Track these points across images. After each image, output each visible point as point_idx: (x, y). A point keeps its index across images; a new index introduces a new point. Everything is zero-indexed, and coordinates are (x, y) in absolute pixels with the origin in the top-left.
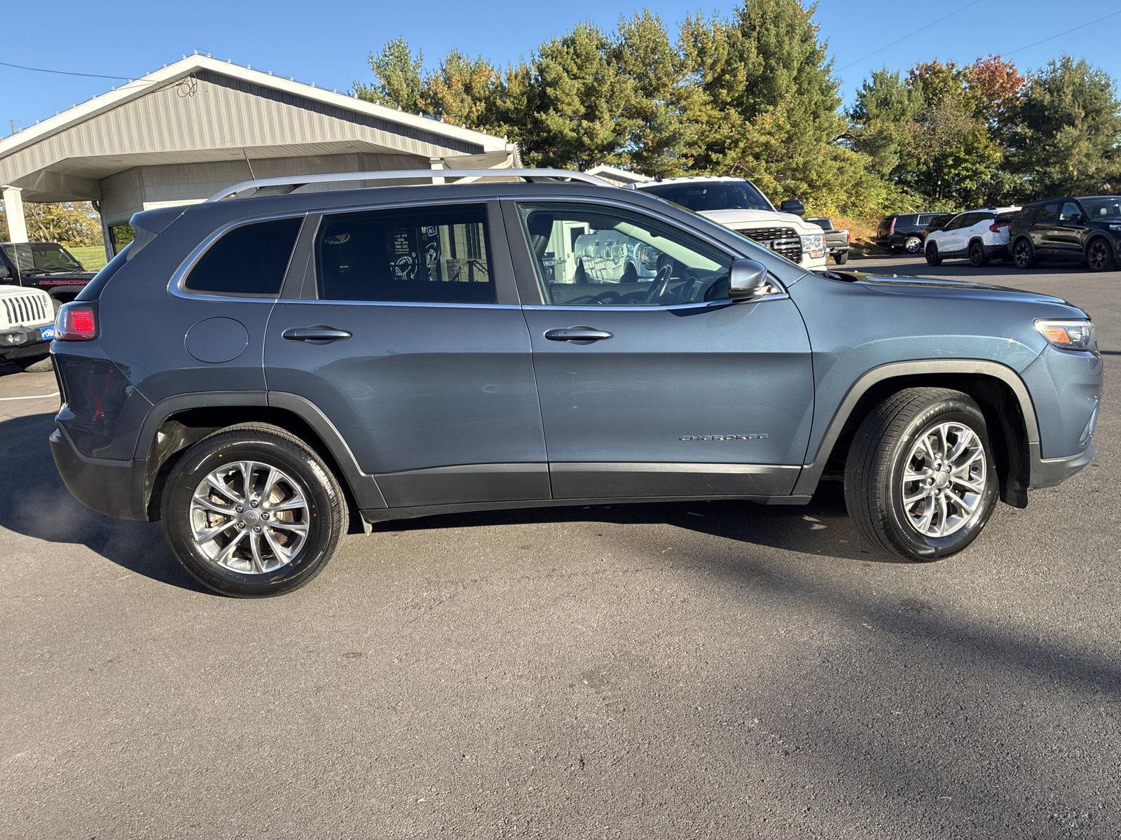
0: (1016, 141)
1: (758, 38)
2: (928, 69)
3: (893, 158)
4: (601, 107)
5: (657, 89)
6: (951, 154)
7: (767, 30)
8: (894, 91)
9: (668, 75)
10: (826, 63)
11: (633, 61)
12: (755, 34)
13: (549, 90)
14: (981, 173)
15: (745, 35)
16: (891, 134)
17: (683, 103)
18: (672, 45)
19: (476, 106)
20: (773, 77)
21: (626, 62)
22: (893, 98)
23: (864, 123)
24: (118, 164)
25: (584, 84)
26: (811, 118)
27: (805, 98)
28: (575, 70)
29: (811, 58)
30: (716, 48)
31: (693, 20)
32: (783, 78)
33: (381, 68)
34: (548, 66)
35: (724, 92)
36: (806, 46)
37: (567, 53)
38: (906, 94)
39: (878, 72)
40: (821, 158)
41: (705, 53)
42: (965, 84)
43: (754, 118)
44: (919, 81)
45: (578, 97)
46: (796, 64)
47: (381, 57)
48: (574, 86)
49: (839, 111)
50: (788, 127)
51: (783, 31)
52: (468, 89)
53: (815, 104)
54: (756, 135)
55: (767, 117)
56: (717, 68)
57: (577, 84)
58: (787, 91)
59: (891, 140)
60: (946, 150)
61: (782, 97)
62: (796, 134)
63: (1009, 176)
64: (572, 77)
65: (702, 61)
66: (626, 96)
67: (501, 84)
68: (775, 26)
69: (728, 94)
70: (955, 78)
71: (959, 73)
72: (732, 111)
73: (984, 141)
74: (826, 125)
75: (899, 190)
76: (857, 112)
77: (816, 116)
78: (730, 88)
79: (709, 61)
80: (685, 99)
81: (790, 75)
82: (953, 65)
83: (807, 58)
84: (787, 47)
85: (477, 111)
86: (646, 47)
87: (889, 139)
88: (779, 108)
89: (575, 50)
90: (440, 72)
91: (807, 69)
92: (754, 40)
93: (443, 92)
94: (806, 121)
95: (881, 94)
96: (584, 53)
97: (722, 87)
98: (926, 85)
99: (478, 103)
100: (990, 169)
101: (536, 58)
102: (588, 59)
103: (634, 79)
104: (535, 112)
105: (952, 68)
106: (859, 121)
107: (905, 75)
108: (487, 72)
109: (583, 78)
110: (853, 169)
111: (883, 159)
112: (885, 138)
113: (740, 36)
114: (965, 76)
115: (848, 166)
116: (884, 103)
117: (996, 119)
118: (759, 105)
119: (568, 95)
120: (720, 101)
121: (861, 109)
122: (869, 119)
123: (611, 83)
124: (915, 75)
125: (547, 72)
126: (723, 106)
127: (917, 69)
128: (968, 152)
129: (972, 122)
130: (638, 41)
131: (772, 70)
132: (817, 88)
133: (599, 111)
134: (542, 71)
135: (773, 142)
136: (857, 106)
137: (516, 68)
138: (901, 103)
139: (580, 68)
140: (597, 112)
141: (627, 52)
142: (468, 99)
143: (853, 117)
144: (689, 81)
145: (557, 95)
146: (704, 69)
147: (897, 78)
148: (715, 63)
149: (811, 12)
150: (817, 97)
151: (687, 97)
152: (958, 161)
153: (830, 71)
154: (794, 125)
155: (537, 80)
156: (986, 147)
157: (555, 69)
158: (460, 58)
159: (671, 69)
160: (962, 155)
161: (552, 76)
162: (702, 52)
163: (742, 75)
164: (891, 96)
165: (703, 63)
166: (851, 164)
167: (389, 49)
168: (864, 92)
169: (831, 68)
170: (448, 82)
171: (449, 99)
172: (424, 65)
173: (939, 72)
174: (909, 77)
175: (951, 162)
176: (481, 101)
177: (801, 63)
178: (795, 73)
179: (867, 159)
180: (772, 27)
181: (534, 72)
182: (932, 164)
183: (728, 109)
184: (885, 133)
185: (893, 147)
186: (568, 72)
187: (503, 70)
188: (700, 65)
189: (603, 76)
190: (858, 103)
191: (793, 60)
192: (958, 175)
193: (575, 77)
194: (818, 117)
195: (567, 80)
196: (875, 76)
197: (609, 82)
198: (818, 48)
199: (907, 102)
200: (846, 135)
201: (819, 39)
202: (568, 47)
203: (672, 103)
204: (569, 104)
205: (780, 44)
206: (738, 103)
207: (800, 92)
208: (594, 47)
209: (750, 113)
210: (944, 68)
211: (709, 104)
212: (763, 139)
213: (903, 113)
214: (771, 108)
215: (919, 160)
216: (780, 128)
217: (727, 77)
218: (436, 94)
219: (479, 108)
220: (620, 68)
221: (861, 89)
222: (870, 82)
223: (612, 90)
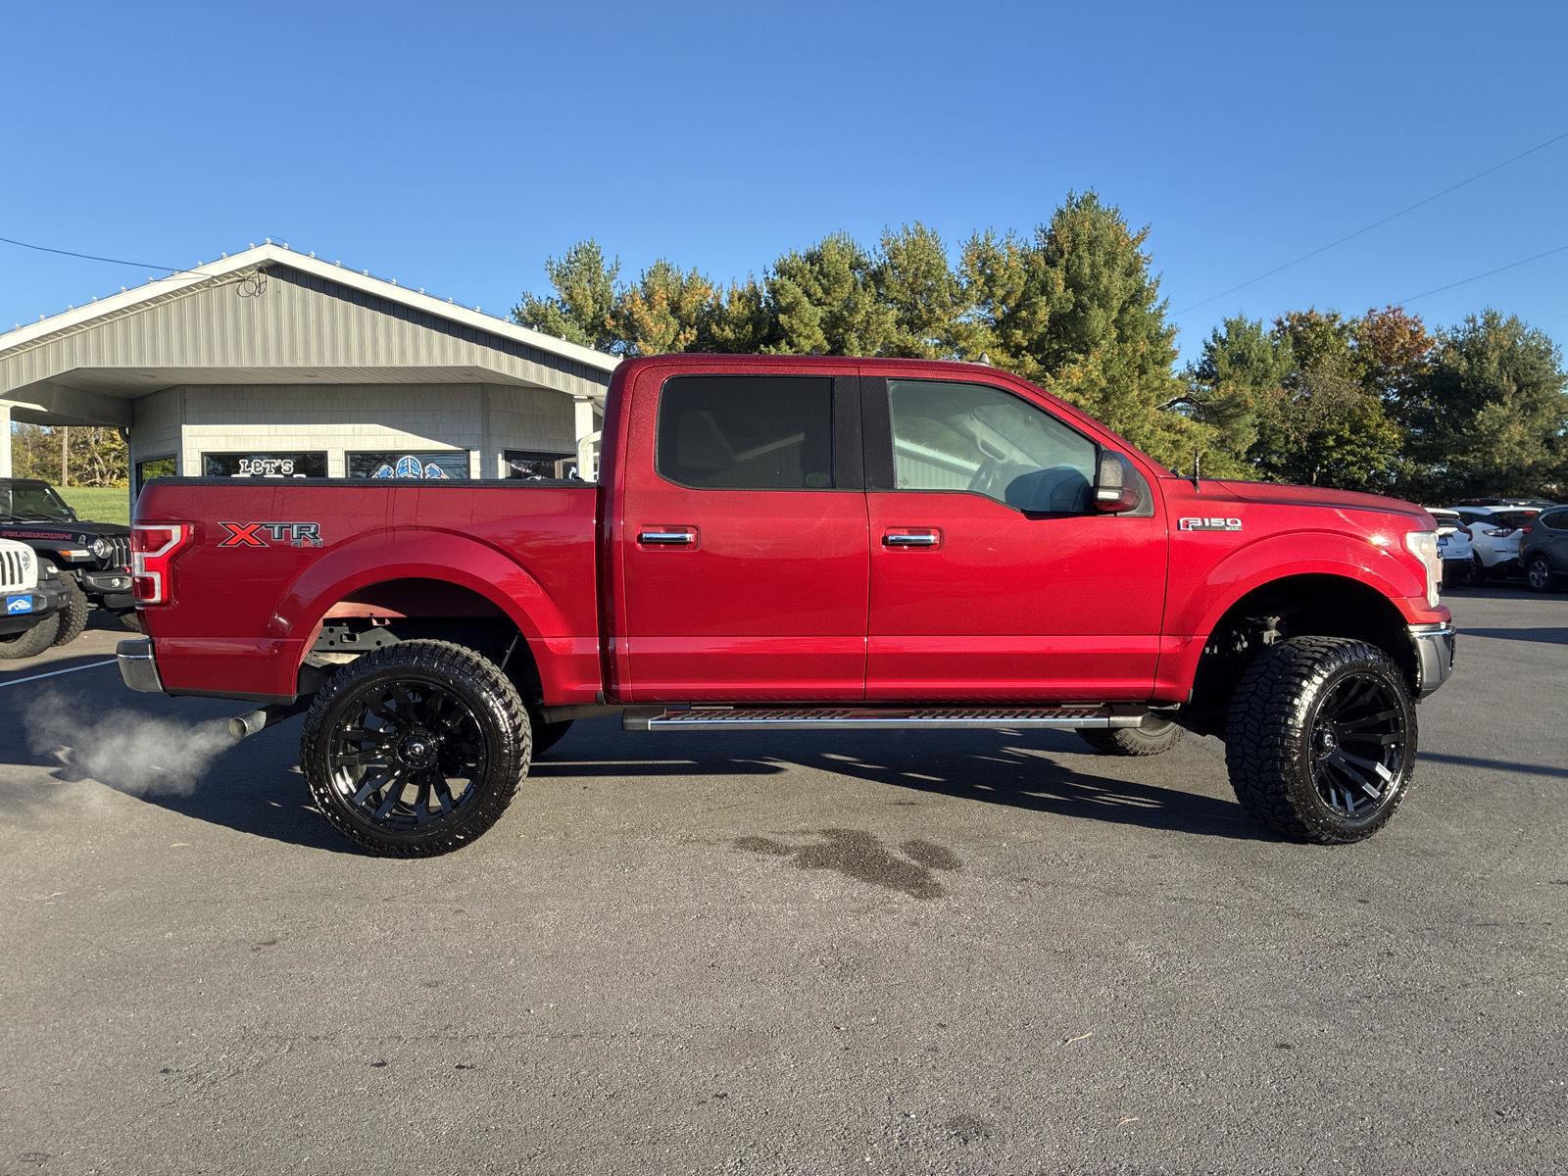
0: (1423, 419)
1: (1067, 267)
2: (1302, 319)
3: (1250, 433)
4: (851, 344)
5: (928, 324)
6: (1331, 433)
7: (1079, 257)
8: (1254, 345)
9: (943, 305)
10: (1157, 304)
11: (898, 287)
12: (1063, 261)
13: (783, 318)
14: (1373, 459)
15: (1051, 262)
16: (1246, 401)
17: (962, 344)
18: (951, 269)
19: (684, 332)
20: (1084, 318)
21: (888, 288)
22: (1253, 354)
23: (1212, 384)
24: (151, 381)
25: (830, 312)
26: (1136, 374)
27: (1129, 347)
28: (820, 294)
29: (1137, 298)
30: (1010, 277)
31: (982, 240)
32: (1099, 320)
33: (561, 277)
34: (782, 286)
35: (1019, 333)
36: (1131, 281)
37: (811, 272)
38: (1269, 349)
39: (1233, 320)
40: (1148, 427)
41: (994, 281)
42: (1352, 343)
43: (1058, 369)
44: (1288, 334)
45: (821, 328)
46: (1116, 304)
47: (564, 262)
48: (815, 314)
49: (1177, 367)
50: (1104, 383)
51: (1100, 259)
52: (675, 308)
53: (1142, 356)
54: (1060, 391)
55: (1076, 369)
56: (1010, 301)
57: (820, 312)
58: (1104, 337)
59: (1246, 408)
60: (1323, 428)
61: (1097, 345)
62: (1114, 393)
63: (1411, 466)
64: (815, 302)
65: (991, 291)
66: (884, 330)
67: (720, 307)
68: (1090, 254)
69: (1024, 336)
70: (1339, 334)
71: (1344, 327)
72: (1029, 358)
73: (1377, 418)
74: (1156, 384)
75: (1261, 476)
76: (1204, 370)
77: (1143, 371)
78: (1027, 326)
79: (1000, 293)
80: (965, 340)
81: (1108, 318)
82: (1335, 316)
83: (1133, 296)
84: (1105, 281)
85: (686, 339)
86: (917, 269)
87: (1244, 408)
88: (1092, 359)
89: (821, 268)
90: (639, 286)
91: (1132, 310)
92: (1062, 270)
93: (641, 311)
94: (1129, 377)
95: (1236, 347)
96: (833, 273)
97: (1017, 326)
98: (1298, 341)
99: (688, 329)
100: (1386, 456)
101: (771, 275)
102: (838, 280)
103: (899, 309)
104: (762, 346)
105: (1334, 321)
106: (1205, 381)
107: (1268, 327)
108: (702, 291)
109: (830, 304)
110: (1192, 444)
111: (1236, 433)
112: (1238, 406)
113: (1043, 263)
114: (1352, 331)
115: (1185, 439)
116: (1240, 360)
117: (1395, 391)
118: (1064, 351)
119: (806, 325)
120: (1012, 344)
121: (1209, 366)
122: (1218, 380)
123: (867, 312)
124: (1284, 329)
125: (781, 295)
126: (1016, 352)
127: (1287, 320)
128: (1354, 430)
129: (1360, 392)
130: (906, 262)
131: (1084, 309)
132: (1144, 334)
133: (848, 349)
134: (775, 292)
135: (1082, 402)
136: (1204, 362)
137: (743, 286)
138: (1263, 361)
139: (826, 291)
140: (845, 350)
141: (890, 276)
142: (674, 323)
143: (1198, 375)
144: (971, 315)
145: (792, 324)
146: (993, 302)
147: (1259, 328)
148: (1009, 294)
149: (1141, 238)
150: (1144, 347)
151: (968, 337)
152: (1341, 442)
153: (1162, 316)
154: (1112, 380)
155: (767, 303)
156: (1379, 426)
157: (793, 291)
158: (668, 270)
159: (948, 298)
160: (1347, 434)
161: (788, 300)
162: (991, 280)
163: (1043, 314)
164: (1249, 352)
165: (991, 295)
166: (1190, 438)
167: (576, 253)
168: (1213, 344)
169: (1164, 312)
170: (649, 300)
171: (649, 321)
172: (620, 276)
173: (1317, 325)
174: (1276, 329)
175: (1331, 443)
176: (692, 327)
177: (1124, 303)
178: (1115, 315)
179: (1214, 432)
180: (1086, 254)
181: (765, 293)
182: (1305, 444)
183: (1023, 356)
184: (1238, 400)
185: (1249, 418)
186: (809, 296)
187: (725, 289)
188: (988, 297)
189: (856, 304)
190: (1205, 358)
191: (1112, 299)
192: (1341, 460)
193: (819, 303)
194: (1145, 373)
195: (807, 305)
196: (1228, 325)
197: (863, 312)
198: (1146, 285)
199: (1271, 361)
200: (1186, 397)
201: (1149, 273)
202: (812, 264)
203: (948, 343)
204: (808, 337)
205: (1095, 277)
206: (1035, 347)
207: (1122, 339)
208: (847, 266)
209: (1052, 362)
210: (1324, 320)
211: (997, 347)
212: (1069, 397)
213: (1266, 375)
214: (1081, 357)
215: (1287, 437)
216: (1092, 383)
217: (1024, 313)
218: (631, 314)
219: (688, 335)
220: (879, 295)
221: (1210, 340)
222: (1223, 332)
223: (868, 322)
